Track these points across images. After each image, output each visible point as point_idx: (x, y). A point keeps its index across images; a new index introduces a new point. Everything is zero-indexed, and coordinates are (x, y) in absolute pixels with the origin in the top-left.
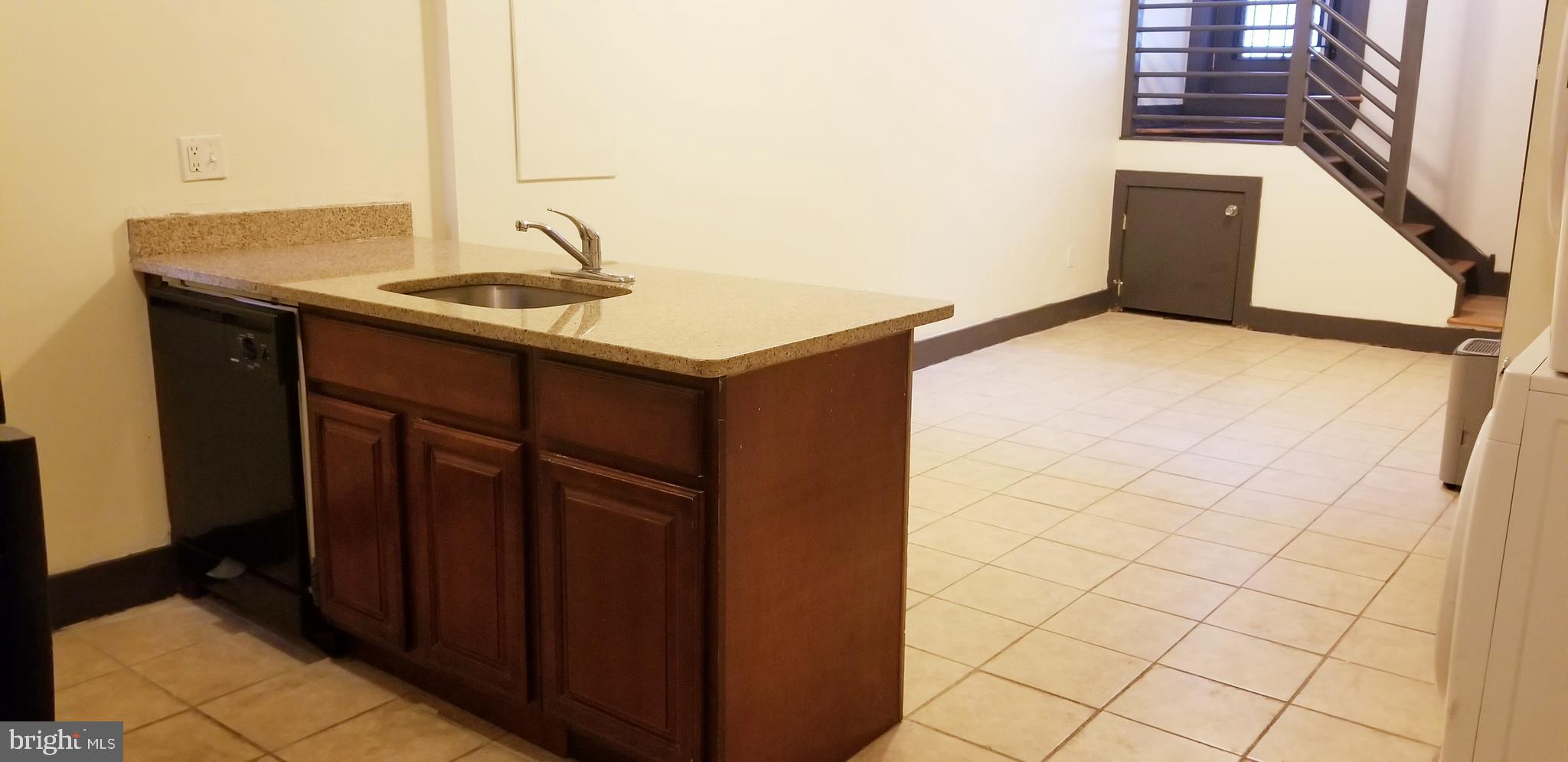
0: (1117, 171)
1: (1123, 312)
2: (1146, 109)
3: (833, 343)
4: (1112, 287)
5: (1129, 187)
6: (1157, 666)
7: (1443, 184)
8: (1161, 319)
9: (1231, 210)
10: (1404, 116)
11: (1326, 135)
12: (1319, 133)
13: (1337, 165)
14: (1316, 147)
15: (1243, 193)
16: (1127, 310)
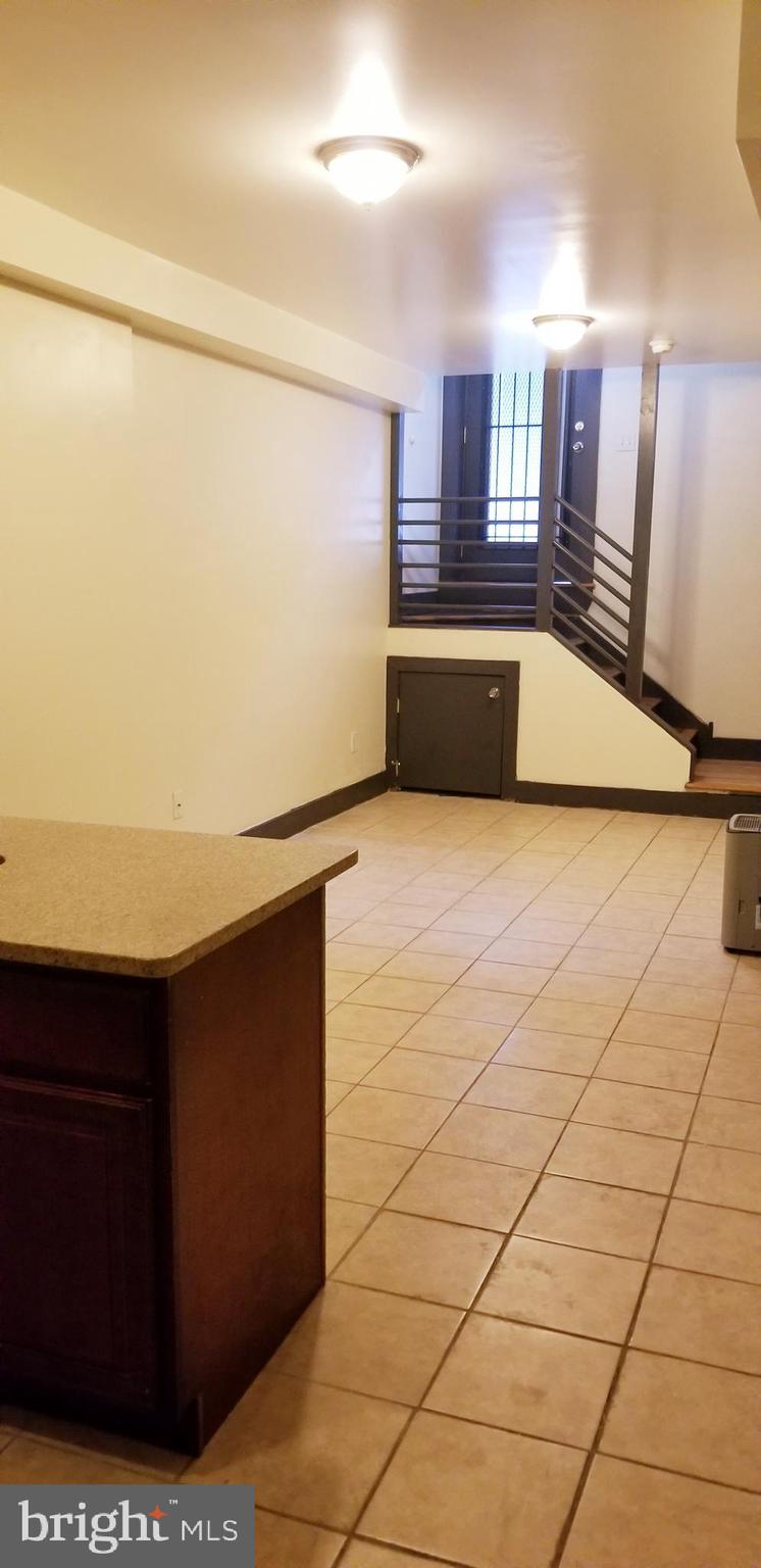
0: (388, 657)
1: (402, 790)
2: (409, 597)
3: (265, 913)
4: (390, 767)
5: (400, 672)
6: (545, 1176)
7: (665, 661)
8: (436, 797)
9: (494, 693)
10: (637, 603)
11: (569, 618)
12: (563, 617)
13: (580, 647)
14: (563, 631)
15: (502, 676)
16: (405, 789)
